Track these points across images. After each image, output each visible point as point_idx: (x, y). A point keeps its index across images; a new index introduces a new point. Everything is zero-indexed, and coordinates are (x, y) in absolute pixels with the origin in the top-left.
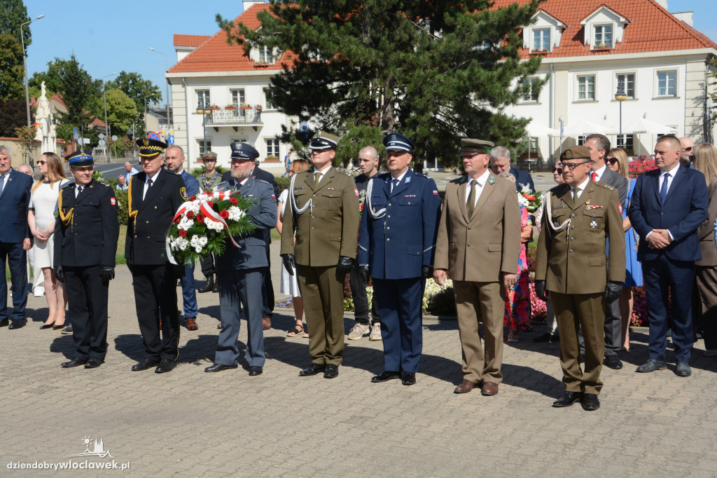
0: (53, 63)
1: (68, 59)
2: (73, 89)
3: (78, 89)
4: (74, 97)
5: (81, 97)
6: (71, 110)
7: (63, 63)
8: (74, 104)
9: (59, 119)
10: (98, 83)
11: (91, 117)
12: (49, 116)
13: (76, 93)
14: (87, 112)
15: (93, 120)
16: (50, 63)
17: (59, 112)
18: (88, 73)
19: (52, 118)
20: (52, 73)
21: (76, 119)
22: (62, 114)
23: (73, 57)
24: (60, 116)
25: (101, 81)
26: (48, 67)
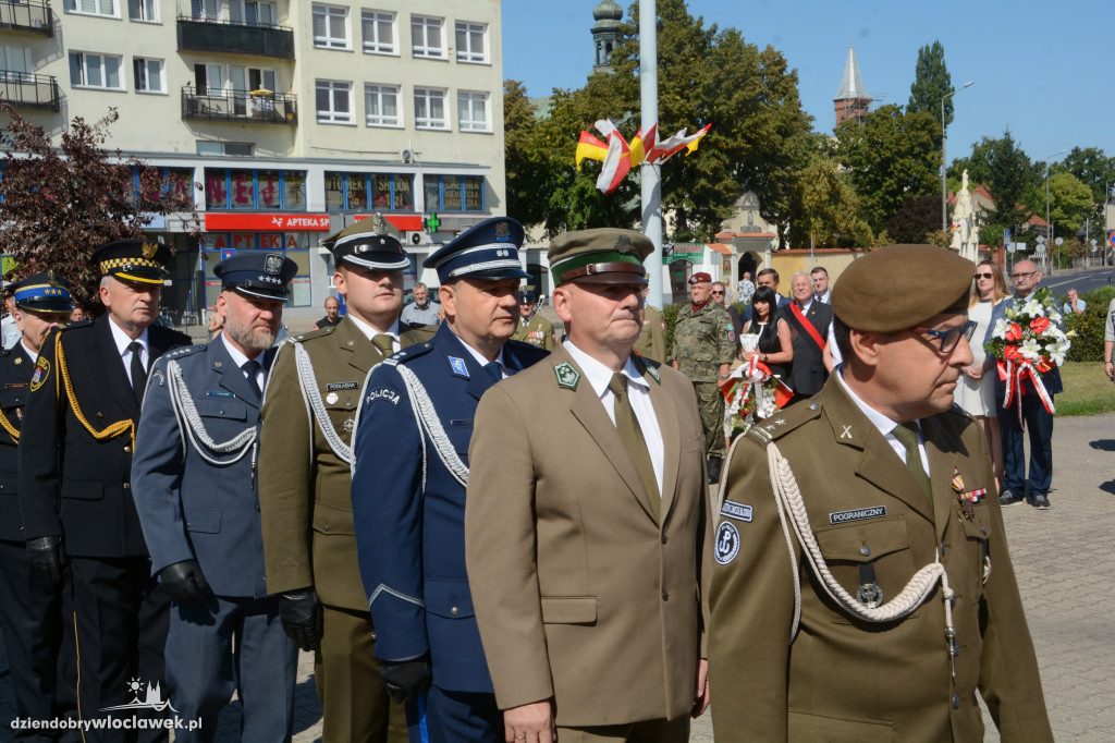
0: (979, 145)
1: (1000, 136)
2: (1004, 177)
3: (1011, 177)
4: (1005, 188)
5: (1015, 188)
6: (999, 206)
7: (994, 142)
8: (1004, 197)
9: (984, 219)
10: (1040, 166)
11: (1028, 214)
12: (971, 215)
13: (1009, 182)
14: (1022, 207)
15: (1030, 217)
16: (975, 145)
17: (983, 209)
18: (1026, 154)
19: (974, 218)
20: (978, 158)
21: (1006, 217)
22: (988, 211)
23: (1007, 134)
24: (985, 215)
25: (1044, 164)
26: (972, 150)
